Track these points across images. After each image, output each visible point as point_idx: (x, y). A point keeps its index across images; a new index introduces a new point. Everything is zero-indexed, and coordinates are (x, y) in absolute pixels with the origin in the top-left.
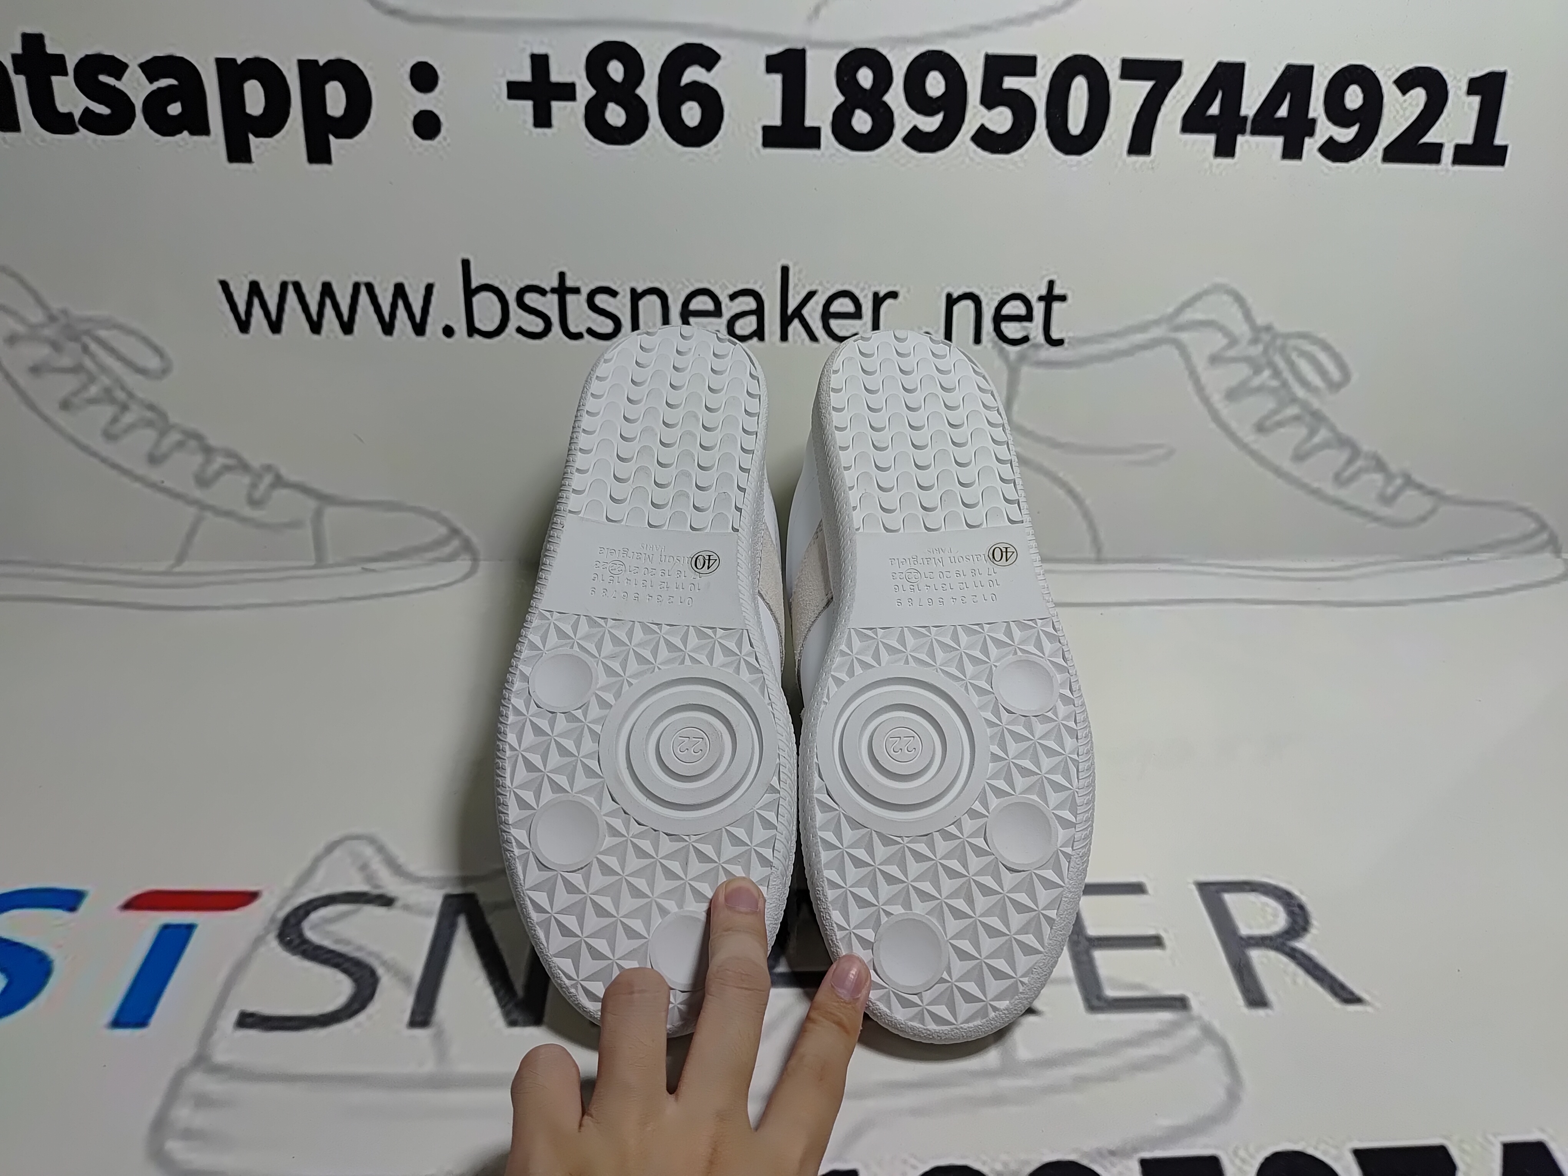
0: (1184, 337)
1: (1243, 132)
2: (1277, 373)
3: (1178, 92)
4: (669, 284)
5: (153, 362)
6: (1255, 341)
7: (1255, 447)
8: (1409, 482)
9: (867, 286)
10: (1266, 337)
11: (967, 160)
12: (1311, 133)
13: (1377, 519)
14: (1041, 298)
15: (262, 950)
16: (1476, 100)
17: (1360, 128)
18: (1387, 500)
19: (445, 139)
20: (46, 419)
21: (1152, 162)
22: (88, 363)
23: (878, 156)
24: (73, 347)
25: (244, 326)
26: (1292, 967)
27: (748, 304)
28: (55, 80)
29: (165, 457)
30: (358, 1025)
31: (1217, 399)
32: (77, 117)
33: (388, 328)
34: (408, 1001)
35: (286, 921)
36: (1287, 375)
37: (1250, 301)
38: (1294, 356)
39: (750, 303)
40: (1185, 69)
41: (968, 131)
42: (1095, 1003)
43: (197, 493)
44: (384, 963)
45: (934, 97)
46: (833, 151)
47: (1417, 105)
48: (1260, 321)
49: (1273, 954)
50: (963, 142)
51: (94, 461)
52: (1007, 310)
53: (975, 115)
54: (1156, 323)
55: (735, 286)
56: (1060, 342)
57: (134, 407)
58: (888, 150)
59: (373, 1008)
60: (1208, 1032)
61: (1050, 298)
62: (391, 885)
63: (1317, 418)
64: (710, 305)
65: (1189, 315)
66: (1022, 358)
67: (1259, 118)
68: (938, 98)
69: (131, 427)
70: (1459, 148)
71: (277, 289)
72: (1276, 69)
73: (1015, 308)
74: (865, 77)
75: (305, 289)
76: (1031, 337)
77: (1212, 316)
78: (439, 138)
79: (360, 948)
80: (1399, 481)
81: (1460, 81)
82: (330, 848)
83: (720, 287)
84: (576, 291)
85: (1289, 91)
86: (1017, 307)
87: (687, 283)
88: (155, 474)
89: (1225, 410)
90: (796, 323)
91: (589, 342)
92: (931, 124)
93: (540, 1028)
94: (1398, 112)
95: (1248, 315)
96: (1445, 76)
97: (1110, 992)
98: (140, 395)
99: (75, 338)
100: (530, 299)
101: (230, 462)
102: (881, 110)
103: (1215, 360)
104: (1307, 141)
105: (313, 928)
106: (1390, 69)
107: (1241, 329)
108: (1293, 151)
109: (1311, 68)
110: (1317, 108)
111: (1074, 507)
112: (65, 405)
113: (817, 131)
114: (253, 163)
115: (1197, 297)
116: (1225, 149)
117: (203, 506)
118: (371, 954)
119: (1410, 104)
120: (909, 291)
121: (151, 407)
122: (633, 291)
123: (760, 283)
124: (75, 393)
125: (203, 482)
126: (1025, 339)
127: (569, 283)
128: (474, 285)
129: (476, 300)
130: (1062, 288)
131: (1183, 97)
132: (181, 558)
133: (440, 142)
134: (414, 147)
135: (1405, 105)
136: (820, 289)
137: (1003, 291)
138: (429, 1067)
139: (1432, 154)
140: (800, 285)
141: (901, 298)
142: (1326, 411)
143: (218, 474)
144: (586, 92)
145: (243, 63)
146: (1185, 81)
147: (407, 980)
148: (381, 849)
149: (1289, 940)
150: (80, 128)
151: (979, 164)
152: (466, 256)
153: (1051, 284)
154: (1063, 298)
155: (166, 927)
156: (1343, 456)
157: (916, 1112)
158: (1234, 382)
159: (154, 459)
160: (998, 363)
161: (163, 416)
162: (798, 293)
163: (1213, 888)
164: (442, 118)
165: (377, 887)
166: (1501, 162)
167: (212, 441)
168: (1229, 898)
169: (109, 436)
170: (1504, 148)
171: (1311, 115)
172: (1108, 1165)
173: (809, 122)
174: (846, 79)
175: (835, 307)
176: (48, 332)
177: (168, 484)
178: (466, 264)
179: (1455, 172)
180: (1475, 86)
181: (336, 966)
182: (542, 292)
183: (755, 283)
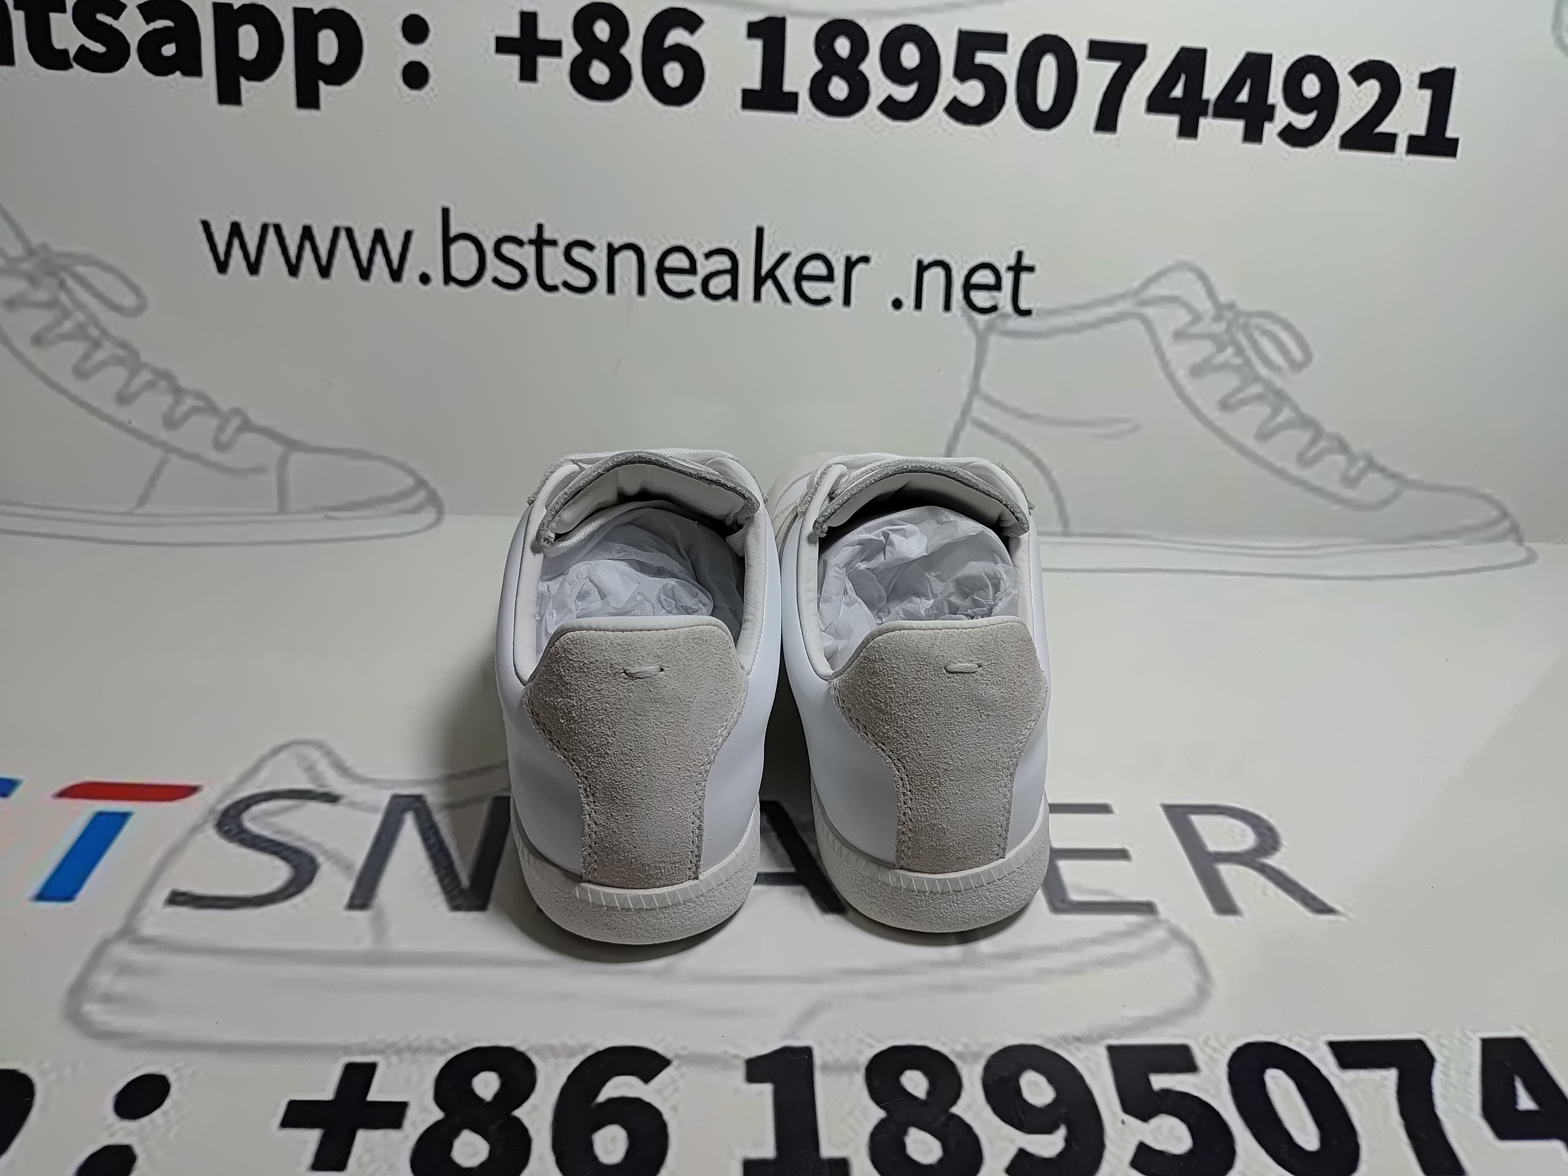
0: (1150, 311)
1: (1205, 114)
2: (1240, 352)
3: (1143, 74)
4: (645, 241)
5: (129, 300)
6: (1218, 318)
7: (1219, 424)
8: (1371, 464)
9: (839, 251)
10: (1229, 315)
11: (940, 131)
12: (1270, 118)
13: (1341, 501)
14: (1010, 268)
15: (199, 837)
16: (1427, 94)
17: (1318, 116)
18: (1351, 482)
19: (432, 89)
20: (17, 354)
21: (1118, 139)
22: (64, 298)
23: (854, 123)
24: (51, 281)
25: (222, 266)
26: (1262, 880)
27: (723, 263)
28: (53, 16)
29: (134, 397)
30: (294, 906)
31: (1181, 374)
32: (72, 54)
33: (365, 273)
34: (349, 886)
35: (226, 813)
36: (1250, 353)
37: (1213, 279)
38: (1257, 334)
39: (724, 262)
40: (1150, 52)
41: (941, 103)
42: (1059, 905)
43: (164, 435)
44: (325, 853)
45: (909, 69)
46: (809, 116)
47: (1372, 96)
48: (1223, 298)
49: (1241, 869)
50: (936, 113)
51: (64, 399)
52: (977, 279)
53: (948, 87)
54: (1122, 297)
55: (710, 244)
56: (1027, 313)
57: (107, 344)
58: (863, 117)
59: (310, 892)
60: (1176, 935)
61: (1018, 269)
62: (335, 783)
63: (1280, 398)
64: (685, 263)
65: (1155, 291)
66: (991, 328)
67: (1220, 103)
68: (913, 70)
69: (102, 365)
70: (1413, 140)
71: (258, 231)
72: (1236, 56)
73: (984, 277)
74: (843, 46)
75: (286, 231)
76: (1000, 306)
77: (1176, 292)
78: (427, 88)
79: (301, 838)
80: (1361, 464)
81: (1412, 74)
82: (276, 751)
83: (696, 245)
84: (553, 243)
85: (1249, 77)
86: (986, 276)
87: (663, 240)
88: (123, 414)
89: (1190, 386)
90: (769, 284)
91: (564, 295)
92: (905, 93)
93: (484, 913)
94: (1353, 101)
95: (1211, 293)
96: (1397, 70)
97: (1074, 896)
98: (113, 332)
99: (53, 273)
100: (508, 249)
101: (200, 403)
102: (858, 78)
103: (1179, 335)
104: (1267, 126)
105: (253, 819)
106: (1345, 61)
107: (1205, 306)
108: (1253, 135)
109: (1269, 57)
110: (1276, 94)
111: (1041, 479)
112: (38, 340)
113: (794, 96)
114: (243, 106)
115: (1161, 274)
116: (1188, 130)
117: (168, 448)
118: (312, 844)
119: (1365, 95)
120: (880, 256)
121: (124, 345)
122: (610, 246)
123: (735, 243)
124: (49, 328)
125: (171, 422)
126: (994, 308)
127: (547, 235)
128: (453, 232)
129: (454, 248)
130: (1031, 259)
131: (1147, 79)
132: (143, 500)
133: (427, 93)
134: (402, 97)
135: (1360, 95)
136: (793, 251)
137: (972, 260)
138: (366, 944)
139: (1387, 143)
140: (774, 247)
141: (872, 263)
142: (1289, 390)
143: (187, 415)
144: (572, 49)
145: (240, 8)
146: (1149, 64)
147: (348, 868)
148: (329, 753)
149: (1258, 857)
150: (75, 64)
151: (951, 134)
152: (447, 204)
153: (1020, 255)
154: (1031, 269)
155: (100, 815)
156: (1306, 436)
157: (873, 996)
158: (1198, 358)
159: (123, 398)
160: (967, 331)
161: (134, 353)
162: (773, 254)
163: (1180, 810)
164: (431, 69)
165: (323, 786)
166: (1453, 154)
167: (184, 382)
168: (1196, 820)
169: (80, 373)
170: (1455, 141)
171: (1271, 101)
172: (1074, 1050)
173: (787, 87)
174: (824, 48)
175: (808, 270)
176: (26, 266)
177: (135, 424)
178: (446, 212)
179: (1409, 163)
180: (1426, 80)
181: (275, 853)
182: (519, 243)
183: (731, 242)
